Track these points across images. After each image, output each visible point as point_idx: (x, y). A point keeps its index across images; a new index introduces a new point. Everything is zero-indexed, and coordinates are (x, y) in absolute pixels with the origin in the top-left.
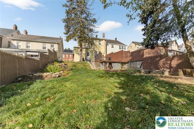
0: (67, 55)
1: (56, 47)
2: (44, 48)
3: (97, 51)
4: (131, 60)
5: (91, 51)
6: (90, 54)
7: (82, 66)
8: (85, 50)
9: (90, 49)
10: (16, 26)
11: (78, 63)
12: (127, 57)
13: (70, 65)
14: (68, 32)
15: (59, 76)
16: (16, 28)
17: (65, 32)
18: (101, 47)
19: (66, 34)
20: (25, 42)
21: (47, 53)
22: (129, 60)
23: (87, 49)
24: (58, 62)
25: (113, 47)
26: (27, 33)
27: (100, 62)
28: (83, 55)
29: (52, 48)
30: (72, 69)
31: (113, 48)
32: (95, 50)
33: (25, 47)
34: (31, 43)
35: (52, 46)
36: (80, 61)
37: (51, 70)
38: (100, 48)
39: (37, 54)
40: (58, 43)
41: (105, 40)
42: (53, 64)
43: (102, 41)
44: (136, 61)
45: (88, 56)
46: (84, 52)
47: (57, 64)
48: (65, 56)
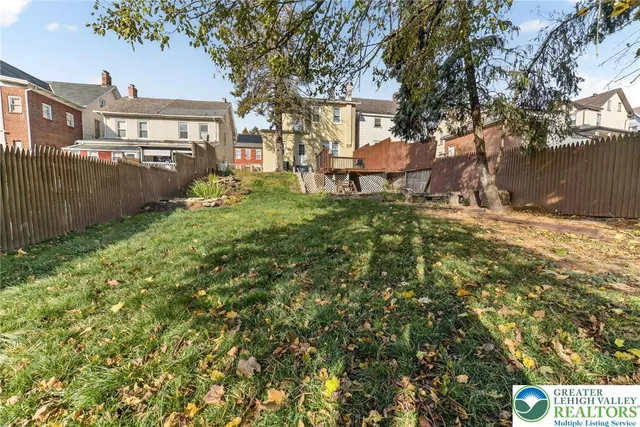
0: (248, 151)
1: (213, 132)
2: (184, 135)
3: (329, 139)
4: (408, 166)
5: (309, 140)
6: (308, 149)
7: (278, 184)
8: (291, 137)
9: (308, 134)
10: (108, 73)
11: (271, 175)
12: (400, 158)
13: (247, 181)
14: (242, 88)
15: (216, 205)
16: (108, 80)
17: (234, 91)
18: (339, 127)
19: (238, 94)
20: (135, 122)
21: (190, 149)
22: (404, 168)
23: (298, 134)
24: (219, 173)
25: (377, 125)
26: (135, 91)
27: (326, 174)
28: (286, 151)
29: (204, 135)
30: (250, 192)
31: (378, 129)
32: (321, 137)
33: (135, 136)
34: (150, 122)
35: (204, 129)
36: (277, 170)
37: (202, 194)
38: (337, 129)
39: (167, 153)
40: (217, 120)
41: (353, 106)
42: (206, 181)
43: (342, 109)
44: (420, 170)
45: (302, 156)
46: (289, 142)
47: (215, 180)
48: (244, 155)
